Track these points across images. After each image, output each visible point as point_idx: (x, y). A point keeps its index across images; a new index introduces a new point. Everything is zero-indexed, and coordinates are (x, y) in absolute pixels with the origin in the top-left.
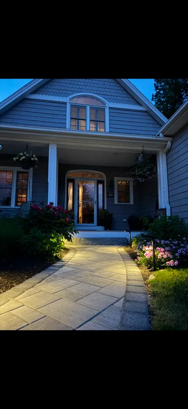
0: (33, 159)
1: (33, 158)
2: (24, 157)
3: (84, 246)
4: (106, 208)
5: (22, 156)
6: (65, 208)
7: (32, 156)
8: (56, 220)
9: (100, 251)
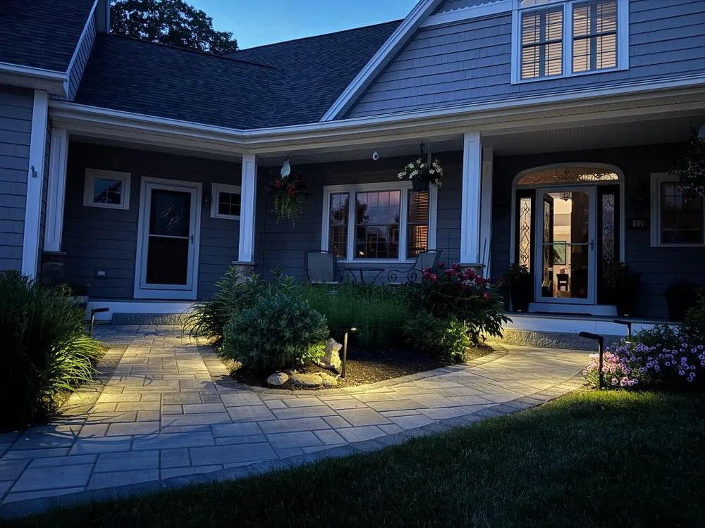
0: (432, 172)
1: (434, 168)
2: (415, 173)
3: (534, 348)
4: (622, 258)
5: (413, 170)
6: (512, 261)
7: (431, 165)
8: (463, 296)
9: (553, 359)
